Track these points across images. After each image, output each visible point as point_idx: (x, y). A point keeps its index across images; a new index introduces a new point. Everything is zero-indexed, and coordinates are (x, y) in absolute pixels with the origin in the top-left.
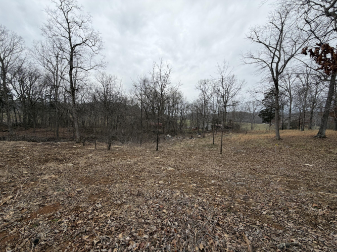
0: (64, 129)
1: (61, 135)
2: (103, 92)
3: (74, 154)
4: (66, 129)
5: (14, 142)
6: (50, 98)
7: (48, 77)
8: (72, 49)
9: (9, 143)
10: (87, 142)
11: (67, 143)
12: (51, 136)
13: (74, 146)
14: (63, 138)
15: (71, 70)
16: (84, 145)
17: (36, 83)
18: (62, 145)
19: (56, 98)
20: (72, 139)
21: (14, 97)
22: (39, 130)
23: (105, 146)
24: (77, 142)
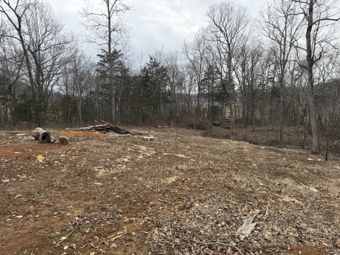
0: (290, 128)
1: (285, 137)
3: (312, 171)
4: (292, 129)
5: (237, 142)
6: (273, 82)
7: (273, 51)
9: (233, 142)
10: (331, 156)
11: (296, 151)
12: (273, 138)
13: (310, 159)
14: (290, 144)
16: (326, 159)
17: (258, 63)
18: (290, 153)
19: (281, 80)
20: (302, 145)
21: (236, 86)
22: (258, 129)
24: (313, 153)
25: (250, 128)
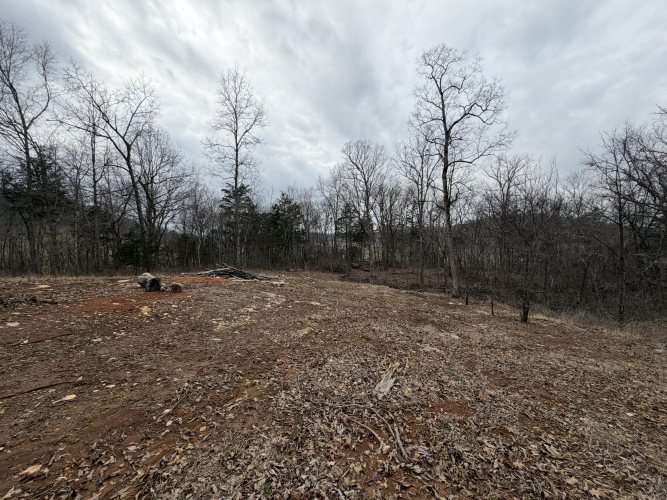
0: (430, 270)
1: (426, 280)
2: (499, 196)
3: (453, 317)
4: (432, 271)
5: (377, 286)
6: (412, 222)
7: (411, 191)
8: (447, 133)
9: (373, 286)
10: (471, 300)
11: (437, 295)
12: (414, 281)
13: (451, 303)
14: (431, 287)
15: (445, 170)
16: (467, 303)
17: (397, 203)
18: (431, 298)
19: (420, 220)
20: (443, 289)
21: (375, 226)
22: (398, 271)
23: (517, 314)
24: (453, 297)
25: (391, 270)
